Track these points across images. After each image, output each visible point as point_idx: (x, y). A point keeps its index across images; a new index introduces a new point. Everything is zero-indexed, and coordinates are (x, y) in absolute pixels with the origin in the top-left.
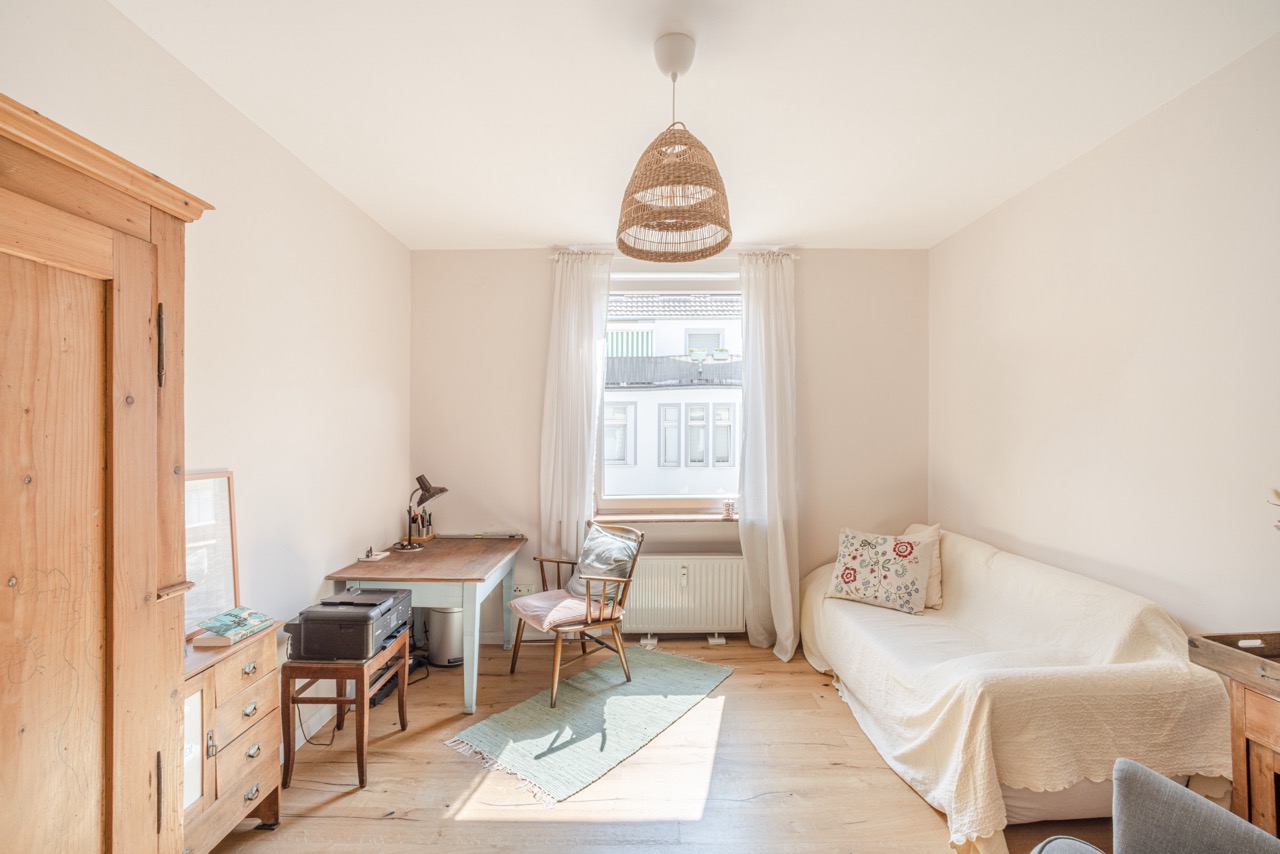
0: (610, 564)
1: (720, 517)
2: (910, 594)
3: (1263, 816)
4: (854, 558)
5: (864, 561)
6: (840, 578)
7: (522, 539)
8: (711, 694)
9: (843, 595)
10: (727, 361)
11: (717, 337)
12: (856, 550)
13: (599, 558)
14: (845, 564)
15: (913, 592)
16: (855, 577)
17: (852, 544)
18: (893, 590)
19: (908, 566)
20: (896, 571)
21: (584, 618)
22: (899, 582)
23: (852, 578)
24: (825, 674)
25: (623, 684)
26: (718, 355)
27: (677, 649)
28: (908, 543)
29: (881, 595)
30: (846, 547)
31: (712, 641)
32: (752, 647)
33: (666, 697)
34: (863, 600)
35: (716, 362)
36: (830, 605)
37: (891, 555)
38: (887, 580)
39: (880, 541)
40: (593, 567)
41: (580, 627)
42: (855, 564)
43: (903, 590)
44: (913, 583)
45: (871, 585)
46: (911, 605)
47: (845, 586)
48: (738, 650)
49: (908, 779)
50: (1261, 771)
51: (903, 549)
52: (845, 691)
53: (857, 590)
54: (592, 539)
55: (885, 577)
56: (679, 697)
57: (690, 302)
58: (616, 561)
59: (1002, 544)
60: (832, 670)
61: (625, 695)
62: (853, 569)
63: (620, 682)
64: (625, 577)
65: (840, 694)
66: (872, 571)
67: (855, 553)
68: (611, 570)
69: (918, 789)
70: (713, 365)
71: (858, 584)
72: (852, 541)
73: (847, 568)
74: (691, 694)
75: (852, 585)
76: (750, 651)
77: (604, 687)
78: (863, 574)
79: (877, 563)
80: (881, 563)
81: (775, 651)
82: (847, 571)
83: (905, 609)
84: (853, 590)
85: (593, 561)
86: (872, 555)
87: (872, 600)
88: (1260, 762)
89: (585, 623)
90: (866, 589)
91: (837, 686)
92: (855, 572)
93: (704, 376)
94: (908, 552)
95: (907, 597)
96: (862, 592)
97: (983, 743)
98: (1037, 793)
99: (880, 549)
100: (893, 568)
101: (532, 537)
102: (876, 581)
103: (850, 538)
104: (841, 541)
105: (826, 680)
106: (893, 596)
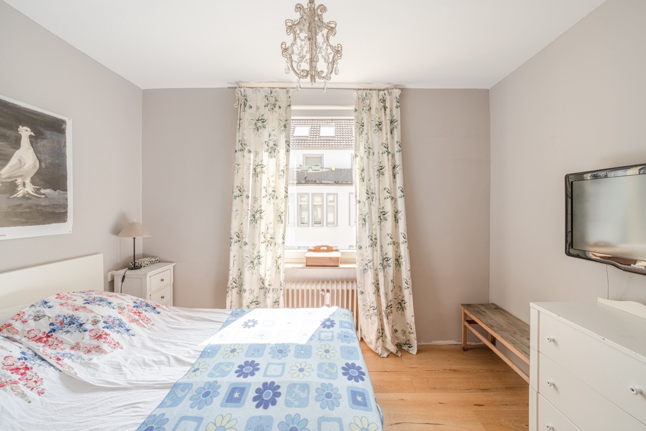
10: (320, 171)
11: (321, 158)
26: (314, 168)
35: (314, 171)
57: (307, 140)
70: (312, 173)
93: (307, 179)
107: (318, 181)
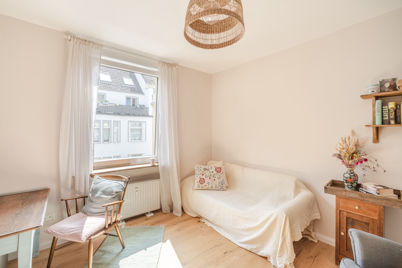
0: (113, 195)
1: (150, 165)
2: (222, 184)
3: (343, 228)
4: (203, 175)
5: (206, 175)
6: (199, 182)
7: (46, 190)
8: (164, 241)
9: (200, 188)
10: (108, 105)
12: (203, 172)
13: (104, 192)
14: (200, 177)
15: (223, 184)
16: (204, 181)
17: (201, 170)
18: (218, 184)
19: (221, 175)
20: (218, 177)
21: (104, 226)
22: (219, 181)
23: (203, 182)
24: (196, 217)
25: (122, 251)
27: (135, 223)
28: (219, 168)
29: (214, 186)
30: (199, 171)
31: (148, 216)
32: (165, 214)
33: (146, 250)
34: (207, 189)
36: (196, 192)
37: (215, 172)
38: (215, 181)
39: (210, 168)
40: (101, 198)
41: (103, 232)
42: (204, 177)
43: (221, 183)
44: (223, 181)
45: (210, 183)
46: (223, 188)
47: (201, 185)
48: (159, 217)
49: (249, 249)
50: (343, 217)
51: (218, 170)
52: (207, 222)
53: (205, 186)
54: (97, 183)
55: (214, 180)
56: (151, 248)
58: (116, 193)
59: (244, 165)
60: (199, 216)
61: (127, 257)
62: (203, 179)
63: (119, 250)
64: (120, 200)
65: (206, 223)
66: (210, 178)
67: (202, 173)
68: (114, 197)
69: (254, 251)
70: (102, 106)
71: (206, 183)
72: (200, 169)
73: (201, 179)
74: (156, 244)
75: (204, 184)
76: (164, 216)
77: (113, 256)
78: (207, 180)
79: (211, 175)
80: (212, 175)
81: (174, 213)
82: (201, 180)
83: (222, 190)
84: (204, 186)
85: (101, 195)
86: (209, 173)
87: (210, 188)
88: (343, 215)
89: (105, 228)
90: (208, 185)
91: (203, 221)
92: (204, 180)
94: (219, 171)
95: (222, 186)
96: (207, 186)
97: (289, 232)
98: (297, 242)
99: (211, 171)
100: (216, 177)
101: (53, 187)
102: (212, 182)
103: (199, 168)
104: (196, 169)
105: (198, 220)
106: (218, 186)
107: (103, 112)
